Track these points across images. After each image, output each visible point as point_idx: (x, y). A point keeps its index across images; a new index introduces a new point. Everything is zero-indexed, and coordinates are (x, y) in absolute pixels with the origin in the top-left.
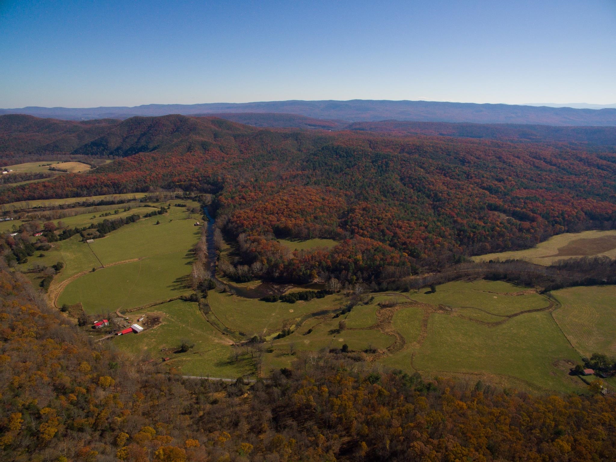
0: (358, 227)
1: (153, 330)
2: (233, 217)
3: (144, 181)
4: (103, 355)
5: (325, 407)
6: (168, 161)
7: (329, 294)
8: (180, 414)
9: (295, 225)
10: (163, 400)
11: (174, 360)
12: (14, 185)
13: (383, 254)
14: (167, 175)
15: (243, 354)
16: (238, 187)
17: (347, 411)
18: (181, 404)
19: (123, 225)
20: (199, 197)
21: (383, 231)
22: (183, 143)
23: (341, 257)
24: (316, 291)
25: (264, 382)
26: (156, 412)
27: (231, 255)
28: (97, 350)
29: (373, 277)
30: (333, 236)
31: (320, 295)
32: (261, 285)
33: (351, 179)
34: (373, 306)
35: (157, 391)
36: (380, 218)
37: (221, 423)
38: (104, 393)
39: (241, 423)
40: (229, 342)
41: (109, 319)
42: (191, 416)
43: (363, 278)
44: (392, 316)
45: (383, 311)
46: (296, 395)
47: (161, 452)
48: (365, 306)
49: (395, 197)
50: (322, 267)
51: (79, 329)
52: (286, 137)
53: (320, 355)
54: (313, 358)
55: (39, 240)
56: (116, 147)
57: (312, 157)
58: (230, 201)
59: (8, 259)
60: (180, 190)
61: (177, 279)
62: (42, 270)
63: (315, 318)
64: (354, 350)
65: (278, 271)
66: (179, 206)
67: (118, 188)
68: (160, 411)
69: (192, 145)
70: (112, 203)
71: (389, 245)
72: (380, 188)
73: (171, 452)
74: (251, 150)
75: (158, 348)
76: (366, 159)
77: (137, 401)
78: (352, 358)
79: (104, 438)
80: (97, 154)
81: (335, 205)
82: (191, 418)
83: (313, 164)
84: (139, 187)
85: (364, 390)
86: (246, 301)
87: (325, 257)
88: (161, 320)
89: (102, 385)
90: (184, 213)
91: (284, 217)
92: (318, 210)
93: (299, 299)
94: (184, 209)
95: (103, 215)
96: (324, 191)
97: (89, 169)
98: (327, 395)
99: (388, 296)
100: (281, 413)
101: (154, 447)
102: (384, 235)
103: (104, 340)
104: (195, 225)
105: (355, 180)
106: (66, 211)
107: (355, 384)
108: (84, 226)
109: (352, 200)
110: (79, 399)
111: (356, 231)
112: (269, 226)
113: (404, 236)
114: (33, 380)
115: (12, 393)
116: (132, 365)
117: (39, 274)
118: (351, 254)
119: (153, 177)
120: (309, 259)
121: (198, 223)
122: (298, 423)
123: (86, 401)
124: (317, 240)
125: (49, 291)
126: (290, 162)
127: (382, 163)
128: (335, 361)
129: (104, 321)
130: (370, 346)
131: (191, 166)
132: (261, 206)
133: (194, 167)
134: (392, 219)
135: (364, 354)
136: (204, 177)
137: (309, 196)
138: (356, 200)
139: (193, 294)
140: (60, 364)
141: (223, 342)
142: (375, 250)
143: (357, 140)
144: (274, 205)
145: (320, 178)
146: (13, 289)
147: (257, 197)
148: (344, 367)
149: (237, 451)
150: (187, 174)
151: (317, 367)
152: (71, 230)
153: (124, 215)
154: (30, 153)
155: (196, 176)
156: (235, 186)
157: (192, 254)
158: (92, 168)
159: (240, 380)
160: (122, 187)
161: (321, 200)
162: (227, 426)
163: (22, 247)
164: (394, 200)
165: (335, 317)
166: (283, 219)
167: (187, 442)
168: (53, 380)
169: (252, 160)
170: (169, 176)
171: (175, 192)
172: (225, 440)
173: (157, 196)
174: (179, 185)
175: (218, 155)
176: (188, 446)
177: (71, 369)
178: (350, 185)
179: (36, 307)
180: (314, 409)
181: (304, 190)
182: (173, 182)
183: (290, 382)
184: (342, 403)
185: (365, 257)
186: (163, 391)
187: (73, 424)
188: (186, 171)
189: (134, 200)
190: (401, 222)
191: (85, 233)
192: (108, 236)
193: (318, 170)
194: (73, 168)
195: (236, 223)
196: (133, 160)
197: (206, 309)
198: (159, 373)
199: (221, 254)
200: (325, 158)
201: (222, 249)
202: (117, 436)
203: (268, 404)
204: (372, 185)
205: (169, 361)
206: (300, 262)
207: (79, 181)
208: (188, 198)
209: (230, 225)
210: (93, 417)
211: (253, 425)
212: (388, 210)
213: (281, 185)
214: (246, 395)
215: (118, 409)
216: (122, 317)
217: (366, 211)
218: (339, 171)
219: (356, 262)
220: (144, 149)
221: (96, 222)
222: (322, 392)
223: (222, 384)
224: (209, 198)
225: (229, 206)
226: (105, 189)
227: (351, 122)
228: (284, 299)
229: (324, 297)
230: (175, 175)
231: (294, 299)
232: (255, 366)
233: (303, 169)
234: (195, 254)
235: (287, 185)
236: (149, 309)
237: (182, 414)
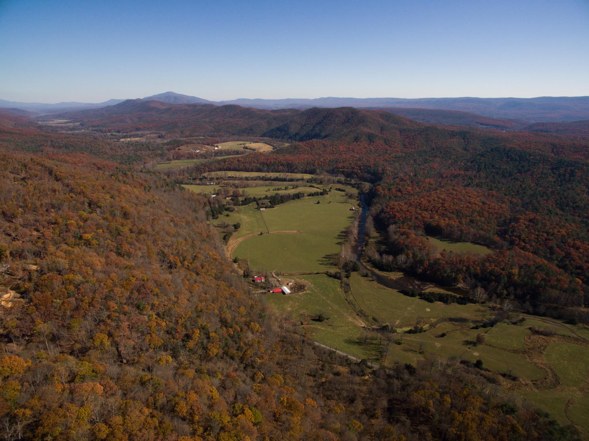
0: (520, 239)
1: (298, 295)
2: (387, 207)
3: (313, 164)
4: (256, 305)
5: (443, 418)
6: (335, 148)
7: (471, 303)
8: (306, 374)
9: (448, 225)
10: (295, 357)
11: (310, 326)
12: (220, 158)
13: (547, 274)
14: (333, 161)
15: (372, 339)
16: (396, 179)
17: (469, 432)
18: (309, 366)
19: (290, 200)
20: (358, 184)
21: (551, 248)
22: (352, 133)
23: (493, 267)
24: (458, 296)
25: (387, 371)
26: (287, 365)
27: (379, 243)
28: (253, 300)
29: (528, 297)
30: (488, 243)
31: (462, 301)
32: (402, 277)
33: (521, 186)
34: (523, 329)
35: (291, 348)
36: (550, 233)
37: (339, 394)
38: (252, 335)
39: (357, 401)
40: (361, 323)
41: (266, 277)
42: (315, 379)
43: (515, 294)
44: (545, 347)
45: (535, 337)
46: (415, 394)
47: (285, 400)
48: (512, 326)
49: (576, 213)
50: (470, 274)
51: (243, 279)
52: (452, 134)
53: (449, 363)
54: (442, 364)
55: (228, 202)
56: (294, 133)
57: (479, 157)
58: (386, 192)
59: (207, 214)
60: (342, 176)
61: (327, 255)
62: (226, 227)
63: (451, 324)
64: (490, 369)
65: (421, 267)
66: (339, 190)
67: (291, 168)
68: (291, 365)
69: (359, 136)
70: (284, 180)
71: (557, 265)
72: (557, 200)
73: (292, 402)
74: (414, 145)
75: (299, 312)
76: (544, 165)
77: (275, 351)
78: (485, 377)
79: (247, 371)
80: (279, 137)
81: (496, 211)
82: (315, 381)
83: (478, 165)
84: (308, 169)
85: (493, 417)
86: (385, 289)
87: (474, 263)
88: (306, 288)
89: (252, 329)
90: (342, 198)
91: (438, 215)
92: (476, 213)
93: (438, 300)
94: (343, 193)
95: (275, 189)
96: (486, 194)
97: (271, 149)
98: (449, 406)
99: (544, 322)
100: (397, 406)
101: (281, 393)
102: (552, 253)
103: (259, 293)
104: (350, 210)
105: (525, 187)
106: (250, 182)
107: (484, 407)
108: (260, 196)
109: (518, 208)
110: (235, 334)
111: (517, 242)
112: (421, 222)
113: (580, 259)
114: (208, 309)
115: (196, 314)
116: (276, 320)
117: (224, 229)
118: (505, 266)
119: (321, 162)
120: (456, 262)
121: (353, 208)
122: (412, 423)
123: (238, 338)
124: (469, 244)
125: (228, 244)
126: (453, 161)
127: (565, 171)
128: (464, 374)
129: (262, 277)
130: (510, 371)
131: (356, 155)
132: (416, 201)
133: (358, 156)
134: (566, 237)
135: (501, 378)
136: (366, 166)
137: (468, 198)
138: (522, 209)
139: (338, 272)
140: (226, 303)
141: (355, 321)
142: (536, 268)
143: (535, 142)
144: (429, 201)
145: (484, 181)
146: (207, 237)
147: (414, 192)
148: (474, 383)
149: (348, 426)
150: (351, 162)
151: (444, 374)
152: (250, 198)
153: (292, 192)
154: (233, 134)
155: (358, 165)
156: (394, 179)
157: (342, 236)
158: (273, 149)
159: (364, 362)
160: (294, 167)
161: (481, 204)
162: (344, 399)
163: (217, 206)
164: (574, 215)
165: (473, 328)
166: (437, 217)
167: (307, 400)
168: (221, 313)
169: (414, 155)
170: (334, 162)
171: (337, 177)
172: (339, 411)
173: (322, 179)
174: (342, 171)
175: (381, 147)
176: (307, 404)
177: (233, 309)
178: (518, 192)
179: (218, 254)
180: (432, 415)
181: (463, 191)
182: (337, 168)
183: (412, 379)
184: (464, 421)
185: (523, 273)
186: (296, 350)
187: (228, 352)
188: (350, 159)
189: (302, 179)
190: (580, 242)
191: (260, 202)
192: (276, 208)
193: (483, 172)
194: (260, 148)
195: (389, 214)
196: (306, 145)
197: (346, 287)
198: (296, 333)
199: (370, 240)
200: (493, 160)
201: (372, 236)
202: (255, 373)
203: (386, 393)
204: (547, 195)
205: (306, 326)
206: (447, 263)
207: (262, 159)
208: (348, 184)
209: (383, 215)
210: (241, 352)
211: (368, 407)
212: (564, 226)
213: (440, 183)
214: (367, 377)
215: (259, 352)
216: (276, 278)
217: (534, 223)
218: (508, 175)
219: (510, 276)
220: (317, 136)
221: (269, 194)
222: (443, 401)
223: (347, 360)
224: (367, 186)
225: (384, 196)
226: (281, 167)
227: (533, 122)
228: (423, 297)
229: (465, 304)
230: (340, 162)
231: (433, 299)
232: (381, 354)
233: (467, 169)
234: (346, 236)
235: (446, 184)
236: (298, 276)
237: (308, 374)
